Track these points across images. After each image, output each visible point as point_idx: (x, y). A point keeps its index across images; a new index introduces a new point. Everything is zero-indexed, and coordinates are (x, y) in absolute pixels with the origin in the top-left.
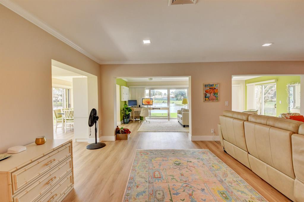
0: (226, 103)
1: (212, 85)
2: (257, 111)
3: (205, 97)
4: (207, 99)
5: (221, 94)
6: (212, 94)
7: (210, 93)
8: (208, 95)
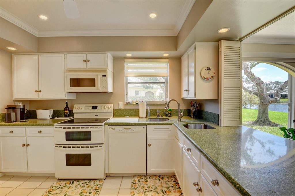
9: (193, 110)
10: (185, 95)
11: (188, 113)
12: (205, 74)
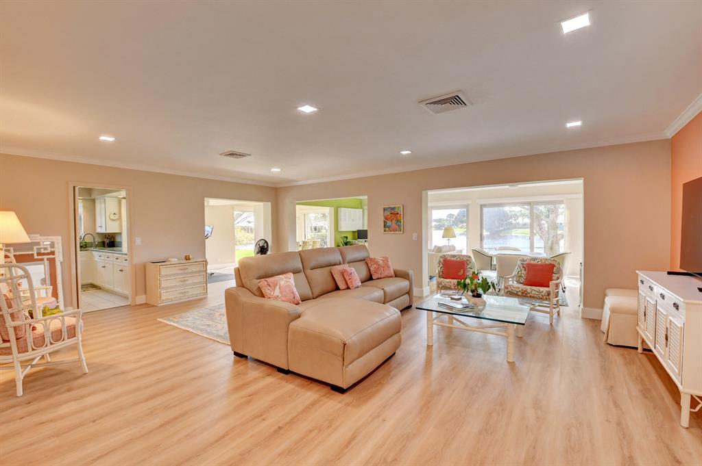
0: (415, 236)
1: (393, 209)
2: (461, 251)
3: (385, 226)
4: (387, 229)
5: (408, 220)
6: (394, 222)
7: (392, 221)
8: (389, 223)
9: (107, 241)
10: (99, 230)
11: (103, 245)
12: (113, 217)
